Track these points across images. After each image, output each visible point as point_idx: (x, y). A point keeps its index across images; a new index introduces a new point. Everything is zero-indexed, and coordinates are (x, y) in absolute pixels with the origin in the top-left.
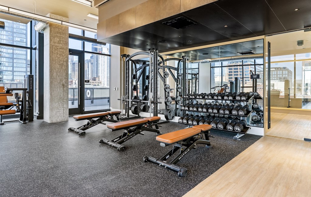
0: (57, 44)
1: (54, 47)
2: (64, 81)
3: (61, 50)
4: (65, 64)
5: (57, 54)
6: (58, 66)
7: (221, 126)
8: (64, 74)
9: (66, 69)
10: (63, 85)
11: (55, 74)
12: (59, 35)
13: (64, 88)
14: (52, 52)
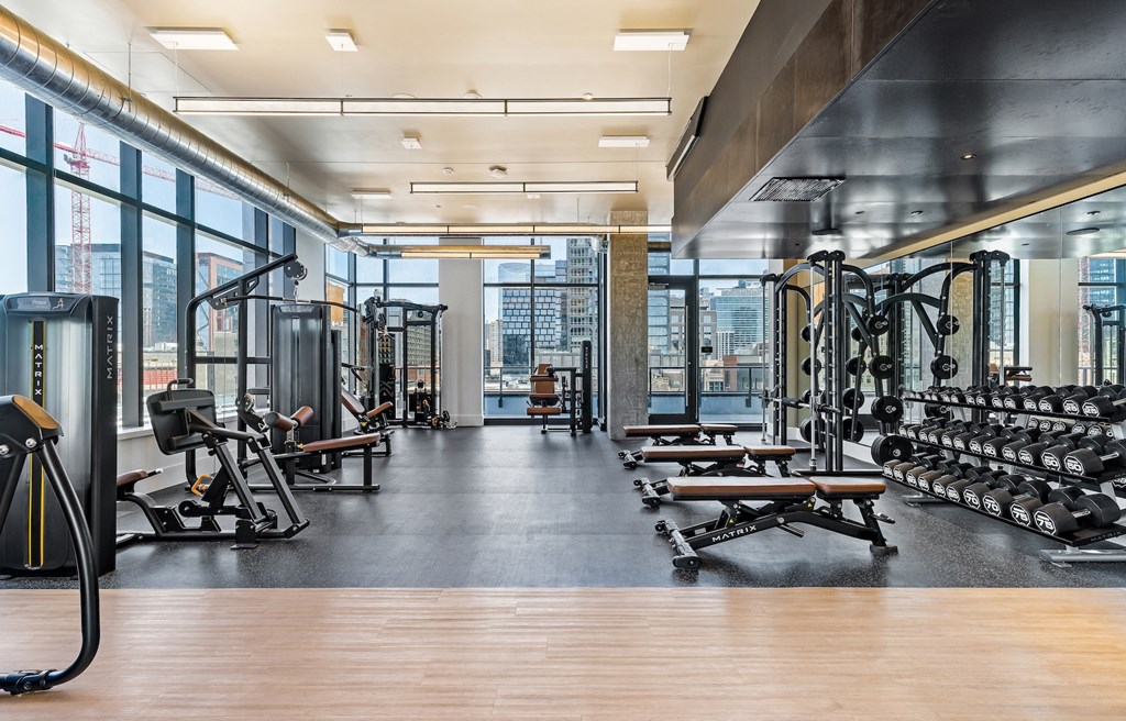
0: (623, 274)
1: (618, 279)
2: (637, 352)
3: (631, 284)
4: (640, 313)
5: (625, 294)
6: (626, 319)
7: (992, 504)
8: (639, 336)
9: (641, 326)
10: (637, 360)
11: (620, 337)
12: (628, 253)
13: (637, 365)
14: (615, 290)
